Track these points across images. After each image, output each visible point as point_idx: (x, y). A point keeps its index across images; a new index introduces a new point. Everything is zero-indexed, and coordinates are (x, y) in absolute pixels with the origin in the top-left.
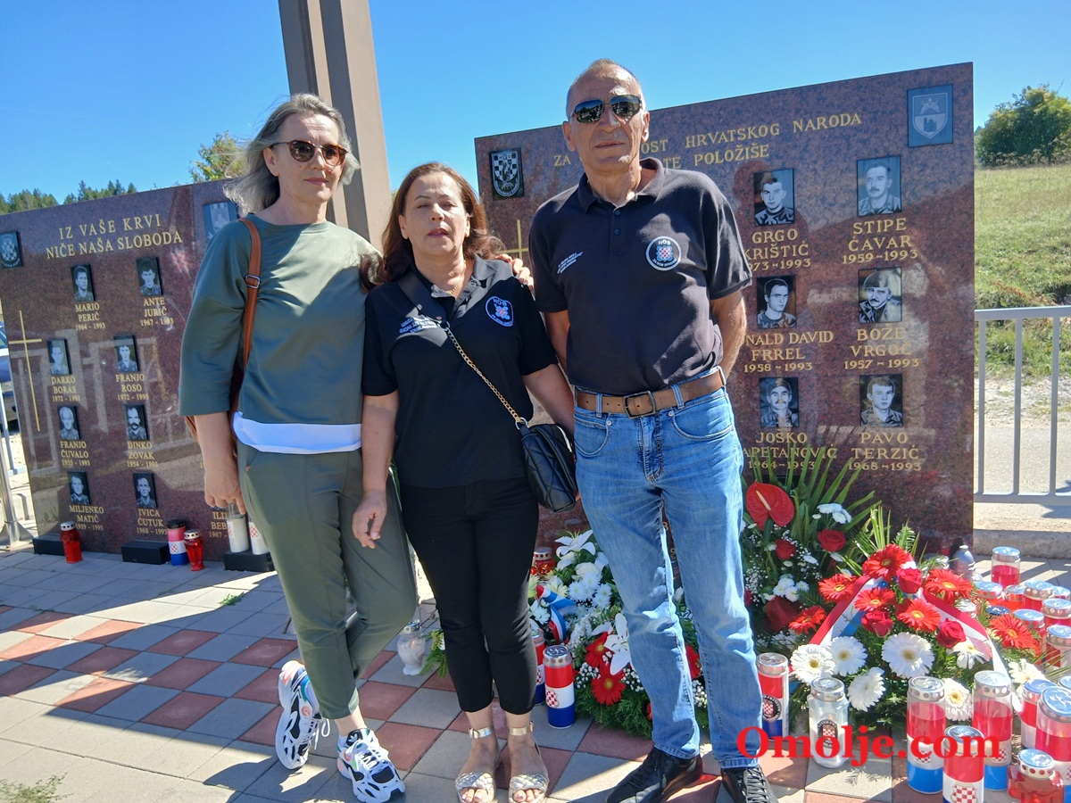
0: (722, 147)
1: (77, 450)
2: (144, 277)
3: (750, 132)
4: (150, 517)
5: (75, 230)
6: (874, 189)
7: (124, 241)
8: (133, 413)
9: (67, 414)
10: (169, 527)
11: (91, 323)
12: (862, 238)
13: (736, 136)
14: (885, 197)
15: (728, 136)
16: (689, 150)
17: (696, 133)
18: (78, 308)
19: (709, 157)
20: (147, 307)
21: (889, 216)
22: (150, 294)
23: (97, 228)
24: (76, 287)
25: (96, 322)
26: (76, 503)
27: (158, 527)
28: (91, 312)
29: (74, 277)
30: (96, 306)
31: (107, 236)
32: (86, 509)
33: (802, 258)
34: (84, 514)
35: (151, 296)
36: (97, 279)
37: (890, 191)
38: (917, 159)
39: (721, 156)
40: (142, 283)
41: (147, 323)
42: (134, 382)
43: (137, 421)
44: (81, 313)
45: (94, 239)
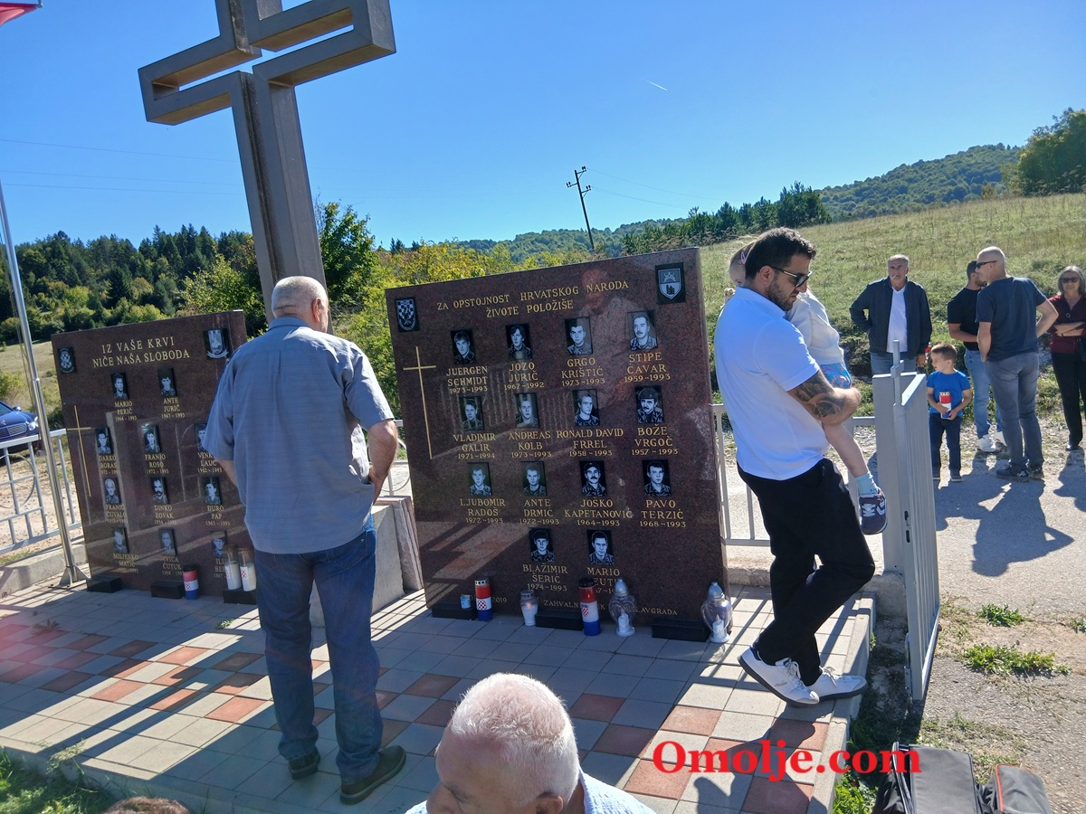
0: (543, 301)
2: (163, 383)
3: (560, 292)
4: (172, 563)
5: (114, 348)
6: (639, 333)
7: (149, 356)
8: (158, 484)
9: (110, 484)
10: (185, 570)
11: (126, 416)
12: (635, 365)
14: (646, 339)
15: (547, 294)
16: (523, 302)
17: (526, 291)
19: (536, 307)
20: (166, 405)
21: (651, 351)
22: (167, 395)
23: (129, 346)
24: (115, 390)
25: (130, 415)
26: (118, 552)
27: (178, 570)
28: (126, 408)
29: (114, 382)
30: (130, 403)
31: (136, 353)
32: (125, 556)
33: (599, 377)
35: (169, 397)
36: (131, 384)
37: (649, 334)
38: (665, 312)
39: (544, 307)
40: (162, 386)
41: (166, 416)
42: (158, 461)
43: (161, 490)
44: (119, 409)
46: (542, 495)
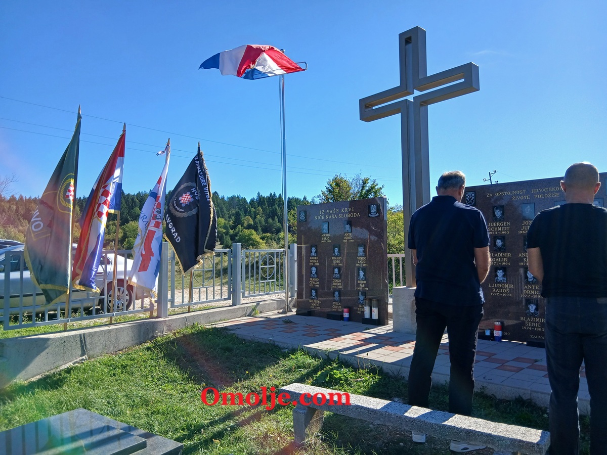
0: (544, 193)
1: (315, 281)
2: (346, 226)
3: (553, 189)
5: (325, 211)
7: (341, 216)
8: (336, 270)
9: (314, 269)
11: (326, 240)
13: (548, 190)
15: (546, 190)
16: (532, 194)
17: (535, 189)
18: (323, 236)
19: (539, 196)
22: (347, 232)
23: (333, 211)
24: (323, 229)
25: (328, 240)
26: (312, 299)
27: (340, 309)
29: (323, 226)
31: (336, 214)
32: (315, 301)
34: (314, 303)
39: (544, 196)
40: (345, 228)
41: (345, 241)
42: (338, 260)
43: (337, 272)
45: (331, 214)
46: (535, 283)
